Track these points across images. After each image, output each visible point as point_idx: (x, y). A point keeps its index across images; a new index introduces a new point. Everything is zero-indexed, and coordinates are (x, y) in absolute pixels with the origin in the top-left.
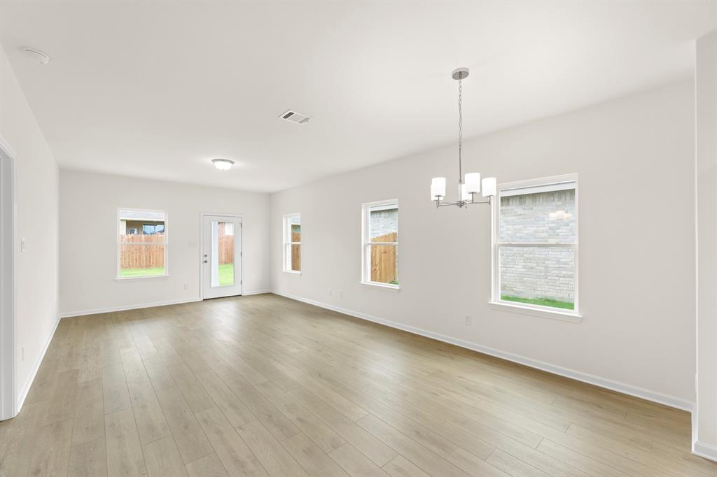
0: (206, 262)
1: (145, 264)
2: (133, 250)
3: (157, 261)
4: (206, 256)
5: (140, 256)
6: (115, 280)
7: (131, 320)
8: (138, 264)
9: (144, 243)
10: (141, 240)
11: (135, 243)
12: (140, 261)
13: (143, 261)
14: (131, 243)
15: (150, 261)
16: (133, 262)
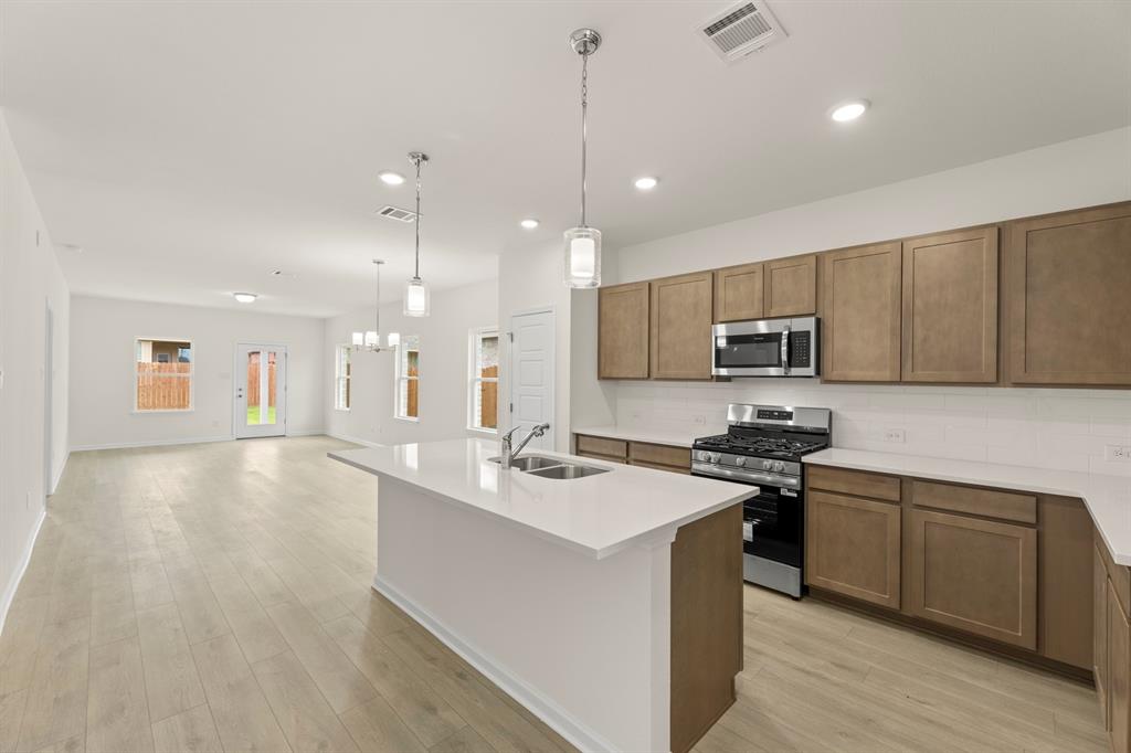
0: (240, 396)
2: (160, 383)
4: (240, 390)
5: (169, 392)
9: (176, 375)
10: (171, 371)
11: (162, 375)
12: (169, 400)
13: (174, 399)
14: (157, 373)
16: (159, 399)
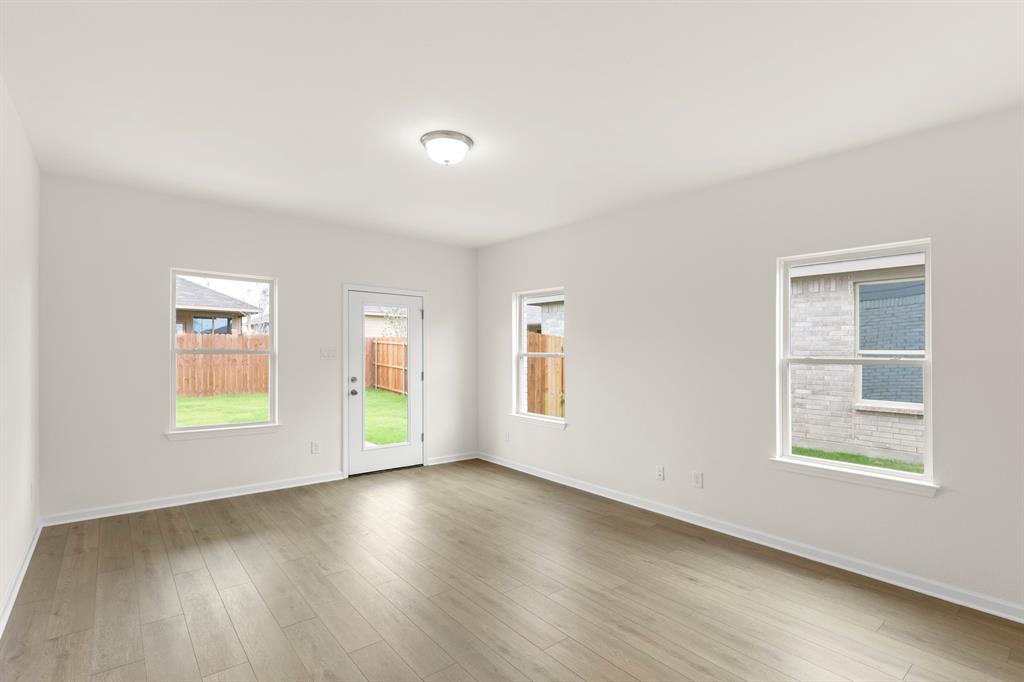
0: (354, 393)
1: (202, 387)
3: (223, 382)
4: (354, 380)
6: (166, 436)
7: (208, 541)
8: (190, 388)
15: (211, 384)
